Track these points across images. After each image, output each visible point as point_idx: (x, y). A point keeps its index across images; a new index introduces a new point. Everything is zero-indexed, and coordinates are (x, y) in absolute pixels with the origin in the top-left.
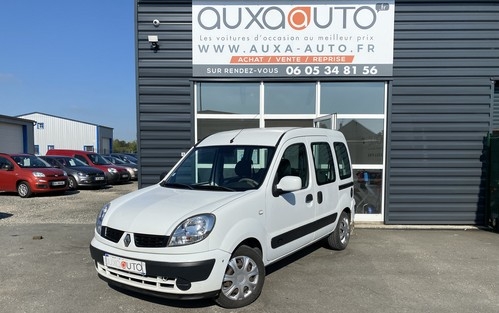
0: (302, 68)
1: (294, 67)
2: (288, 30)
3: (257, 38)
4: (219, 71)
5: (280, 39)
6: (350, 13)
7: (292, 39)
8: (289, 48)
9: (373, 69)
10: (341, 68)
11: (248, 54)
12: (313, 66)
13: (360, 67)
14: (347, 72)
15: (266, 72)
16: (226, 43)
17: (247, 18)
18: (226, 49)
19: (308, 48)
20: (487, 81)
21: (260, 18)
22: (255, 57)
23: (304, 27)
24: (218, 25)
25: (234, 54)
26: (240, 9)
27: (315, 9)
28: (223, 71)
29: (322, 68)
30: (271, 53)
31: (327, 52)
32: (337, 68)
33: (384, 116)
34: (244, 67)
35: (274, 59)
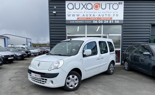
0: (98, 21)
1: (95, 21)
2: (94, 10)
3: (84, 12)
4: (74, 22)
5: (91, 12)
6: (111, 5)
7: (95, 12)
8: (94, 15)
9: (118, 21)
10: (109, 21)
11: (82, 17)
12: (101, 20)
13: (114, 21)
14: (110, 22)
15: (87, 22)
16: (76, 14)
17: (82, 6)
18: (76, 15)
19: (99, 15)
20: (149, 25)
21: (85, 6)
22: (84, 18)
23: (98, 9)
24: (73, 8)
25: (78, 17)
26: (80, 4)
27: (101, 4)
28: (75, 22)
29: (103, 21)
30: (89, 17)
31: (105, 16)
32: (107, 21)
33: (121, 35)
34: (81, 21)
35: (89, 18)
